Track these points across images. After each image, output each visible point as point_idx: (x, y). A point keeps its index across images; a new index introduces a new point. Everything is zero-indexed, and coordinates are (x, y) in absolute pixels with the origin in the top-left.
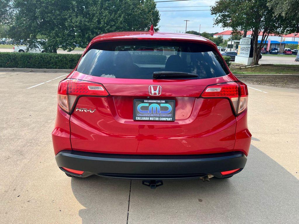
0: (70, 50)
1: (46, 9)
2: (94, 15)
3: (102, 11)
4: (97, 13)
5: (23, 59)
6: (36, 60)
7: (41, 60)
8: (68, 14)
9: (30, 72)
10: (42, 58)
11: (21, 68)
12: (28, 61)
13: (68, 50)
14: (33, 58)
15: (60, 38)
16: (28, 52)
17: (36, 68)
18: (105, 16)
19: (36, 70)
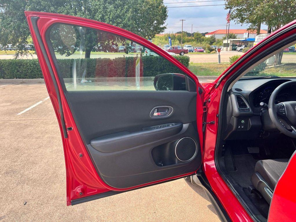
0: (69, 54)
1: (37, 5)
2: (96, 11)
3: (106, 6)
4: (100, 8)
5: (11, 68)
6: (28, 68)
7: (35, 68)
8: (65, 10)
9: (21, 83)
10: (36, 65)
11: (9, 78)
12: (17, 70)
13: (66, 54)
14: (24, 66)
15: (56, 40)
16: (18, 58)
17: (28, 78)
18: (110, 12)
19: (28, 80)
